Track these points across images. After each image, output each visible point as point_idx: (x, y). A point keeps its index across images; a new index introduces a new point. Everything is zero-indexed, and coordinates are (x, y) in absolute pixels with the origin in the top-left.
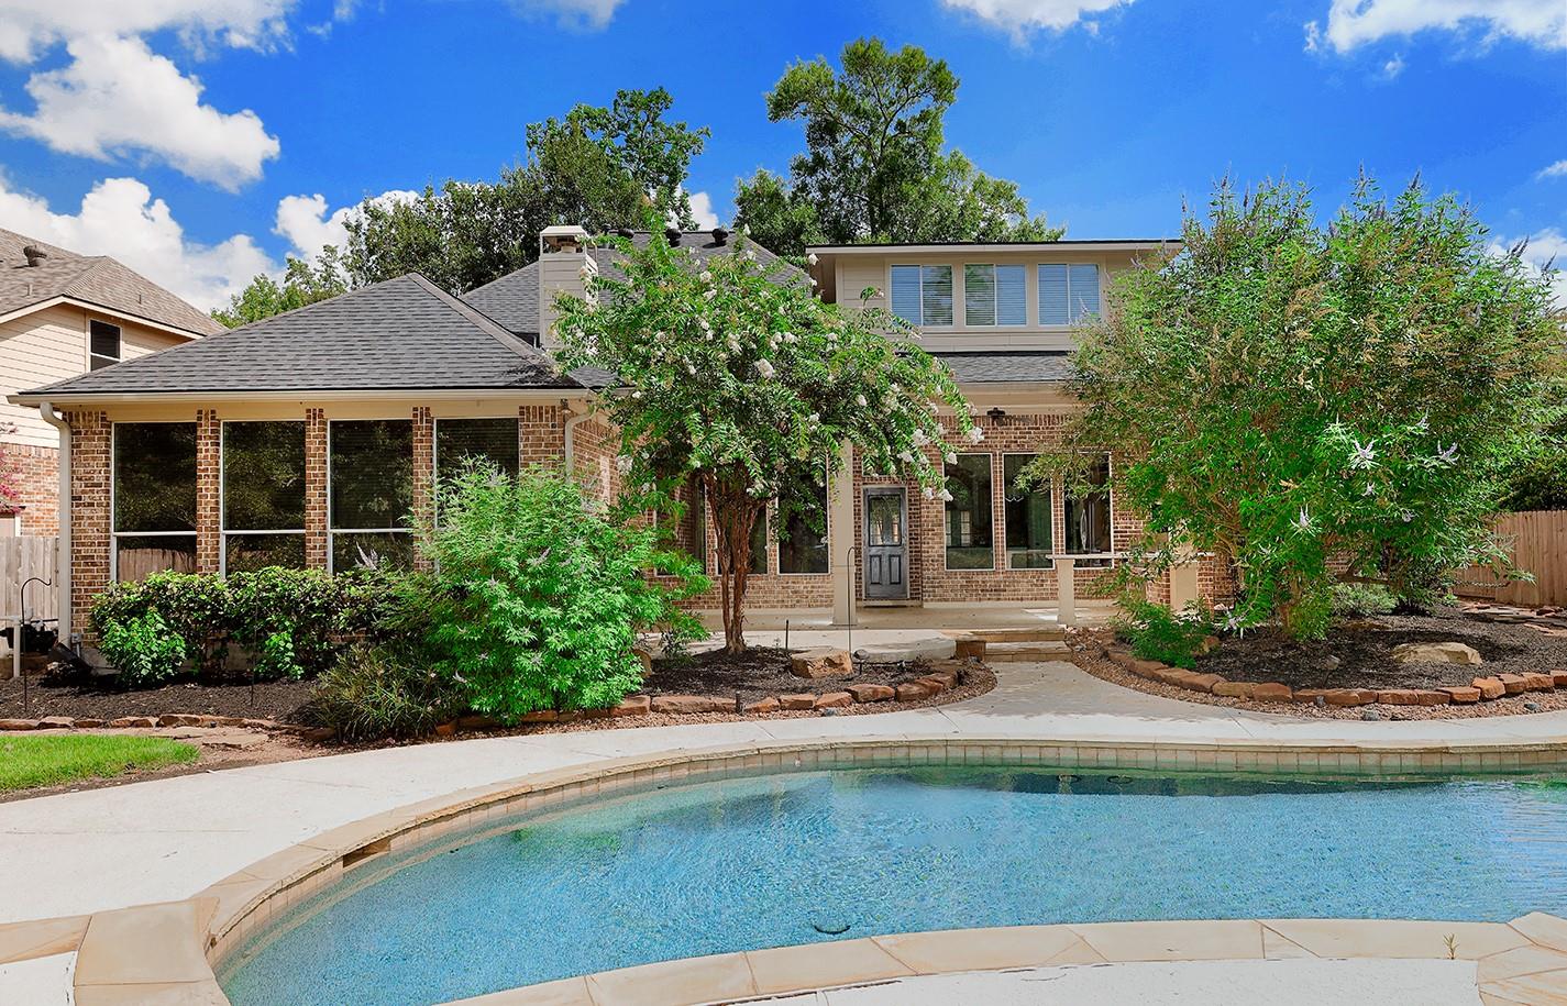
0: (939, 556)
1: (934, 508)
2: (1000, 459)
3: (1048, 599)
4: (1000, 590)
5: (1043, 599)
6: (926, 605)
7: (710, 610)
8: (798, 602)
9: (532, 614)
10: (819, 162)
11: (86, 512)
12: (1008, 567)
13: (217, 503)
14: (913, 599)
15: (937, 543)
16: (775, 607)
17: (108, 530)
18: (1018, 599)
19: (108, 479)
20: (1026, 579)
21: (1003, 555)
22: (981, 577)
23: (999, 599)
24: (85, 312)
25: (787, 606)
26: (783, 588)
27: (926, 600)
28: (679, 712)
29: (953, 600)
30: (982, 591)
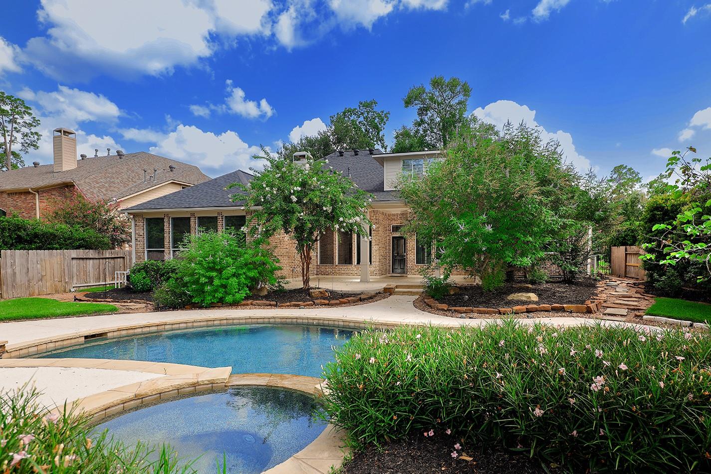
0: (413, 259)
1: (412, 243)
6: (408, 276)
9: (208, 274)
10: (422, 121)
11: (138, 243)
13: (169, 241)
15: (413, 255)
16: (354, 275)
17: (144, 248)
19: (144, 234)
24: (180, 184)
25: (358, 275)
26: (357, 269)
28: (259, 305)
29: (418, 275)
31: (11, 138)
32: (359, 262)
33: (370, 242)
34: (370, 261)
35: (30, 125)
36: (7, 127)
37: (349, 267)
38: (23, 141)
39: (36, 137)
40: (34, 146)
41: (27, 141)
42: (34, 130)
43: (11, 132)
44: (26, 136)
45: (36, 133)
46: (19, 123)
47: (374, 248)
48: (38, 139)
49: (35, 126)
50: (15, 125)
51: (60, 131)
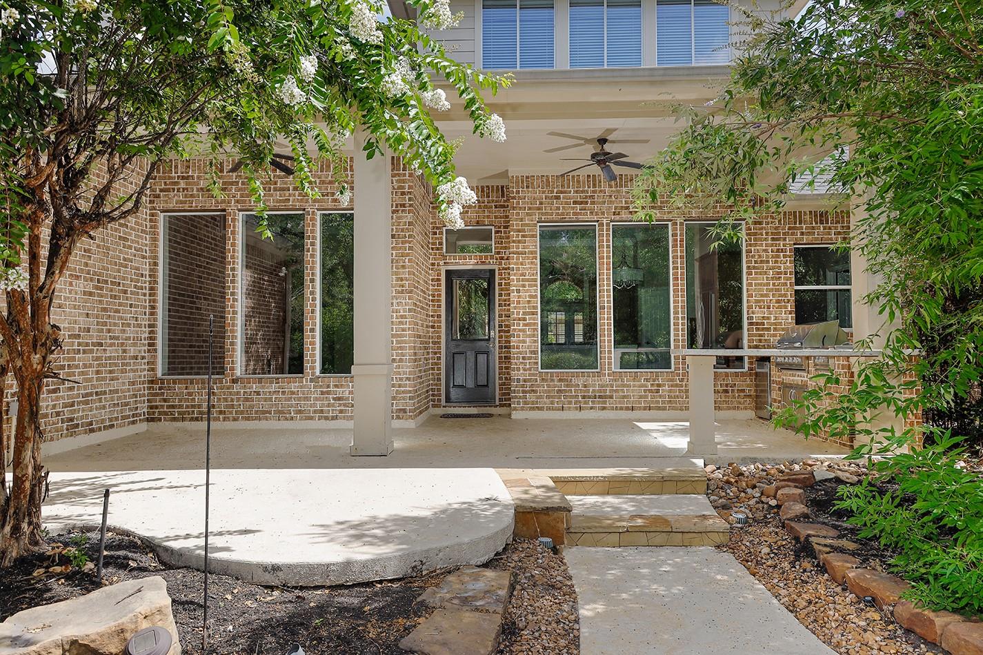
0: (531, 352)
1: (527, 291)
2: (608, 230)
3: (664, 409)
4: (606, 397)
5: (659, 408)
6: (515, 415)
7: (226, 423)
8: (341, 412)
12: (615, 368)
14: (501, 405)
15: (529, 336)
16: (311, 418)
18: (627, 409)
20: (639, 382)
21: (610, 352)
22: (581, 379)
23: (604, 408)
25: (326, 418)
26: (322, 393)
27: (515, 409)
29: (548, 409)
30: (584, 397)
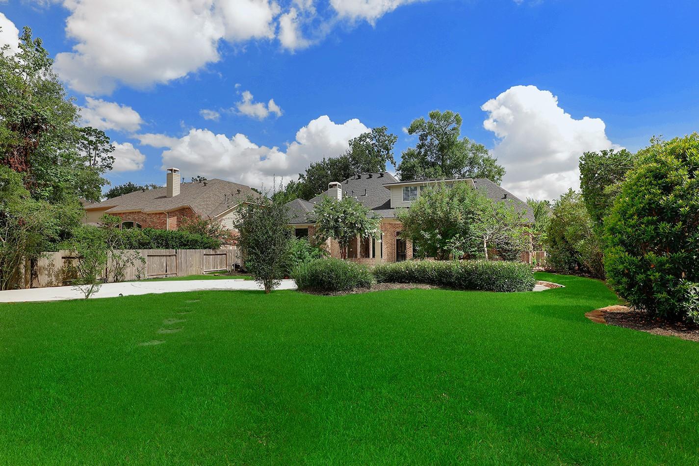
10: (423, 145)
31: (94, 162)
32: (374, 256)
33: (381, 243)
34: (382, 255)
35: (107, 151)
36: (92, 154)
37: (367, 259)
38: (101, 164)
39: (112, 160)
40: (110, 167)
41: (105, 164)
42: (110, 154)
43: (94, 157)
44: (105, 159)
45: (112, 157)
46: (100, 150)
47: (384, 247)
48: (113, 162)
49: (111, 152)
50: (97, 152)
51: (171, 170)
